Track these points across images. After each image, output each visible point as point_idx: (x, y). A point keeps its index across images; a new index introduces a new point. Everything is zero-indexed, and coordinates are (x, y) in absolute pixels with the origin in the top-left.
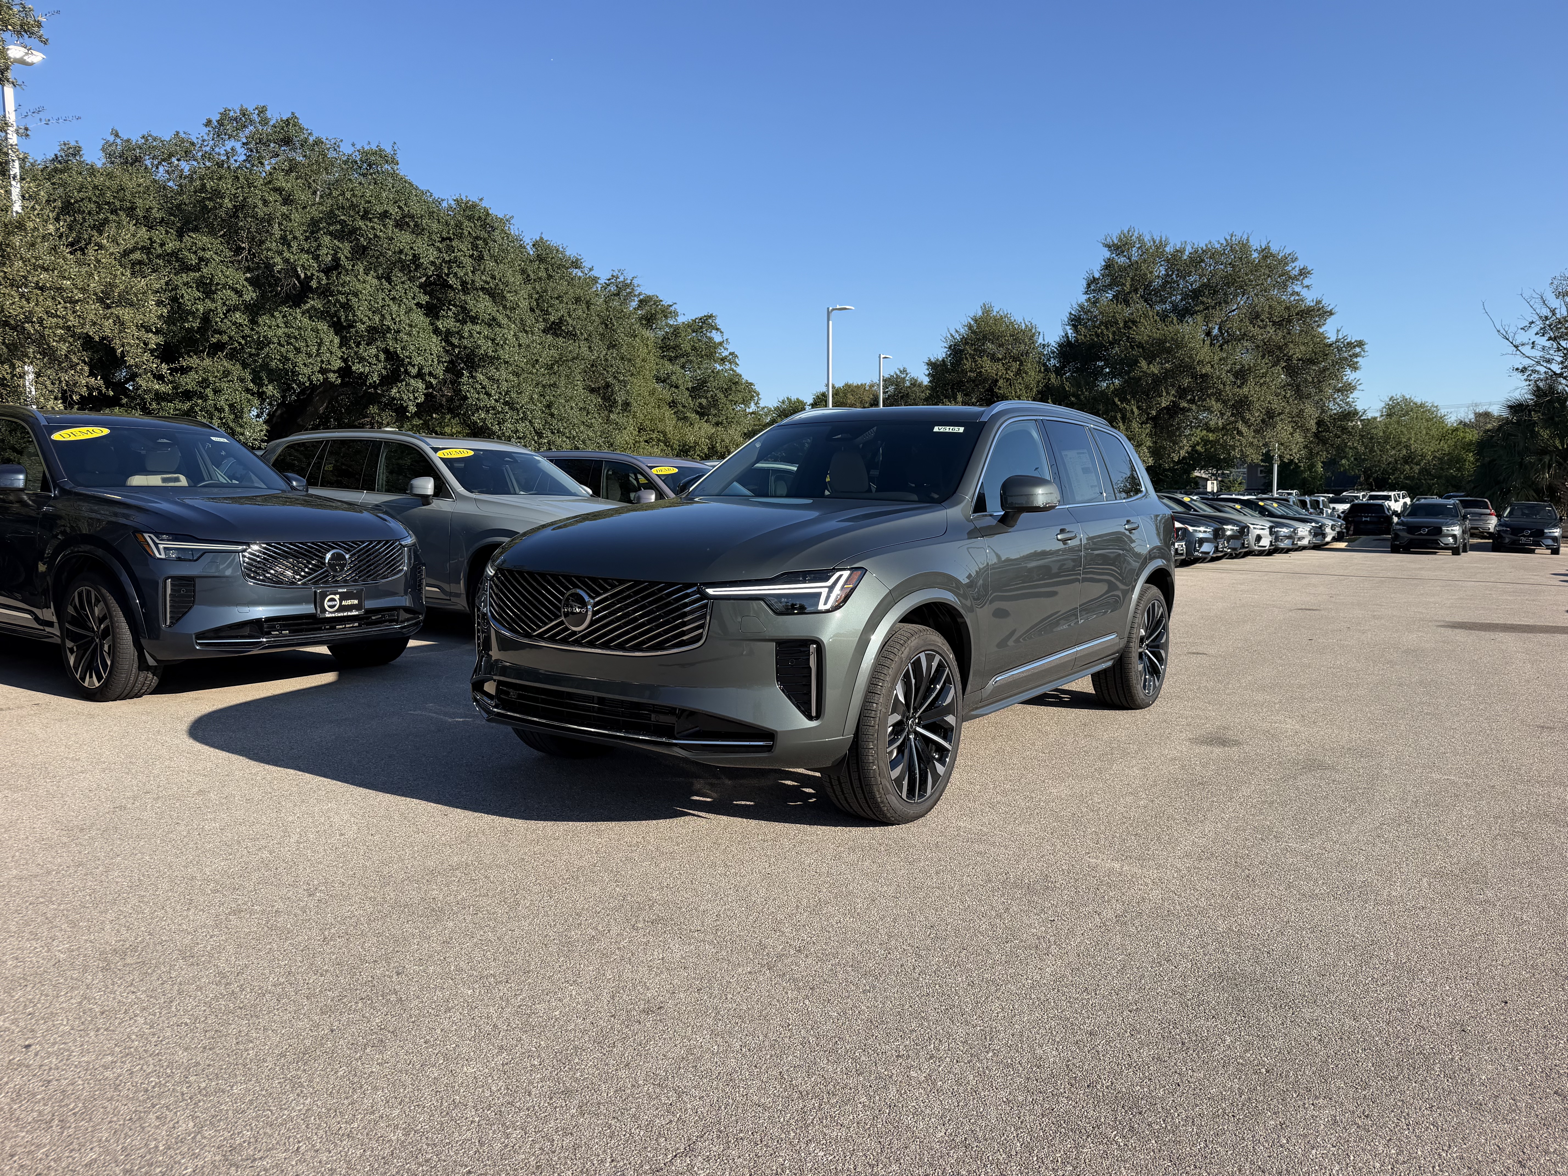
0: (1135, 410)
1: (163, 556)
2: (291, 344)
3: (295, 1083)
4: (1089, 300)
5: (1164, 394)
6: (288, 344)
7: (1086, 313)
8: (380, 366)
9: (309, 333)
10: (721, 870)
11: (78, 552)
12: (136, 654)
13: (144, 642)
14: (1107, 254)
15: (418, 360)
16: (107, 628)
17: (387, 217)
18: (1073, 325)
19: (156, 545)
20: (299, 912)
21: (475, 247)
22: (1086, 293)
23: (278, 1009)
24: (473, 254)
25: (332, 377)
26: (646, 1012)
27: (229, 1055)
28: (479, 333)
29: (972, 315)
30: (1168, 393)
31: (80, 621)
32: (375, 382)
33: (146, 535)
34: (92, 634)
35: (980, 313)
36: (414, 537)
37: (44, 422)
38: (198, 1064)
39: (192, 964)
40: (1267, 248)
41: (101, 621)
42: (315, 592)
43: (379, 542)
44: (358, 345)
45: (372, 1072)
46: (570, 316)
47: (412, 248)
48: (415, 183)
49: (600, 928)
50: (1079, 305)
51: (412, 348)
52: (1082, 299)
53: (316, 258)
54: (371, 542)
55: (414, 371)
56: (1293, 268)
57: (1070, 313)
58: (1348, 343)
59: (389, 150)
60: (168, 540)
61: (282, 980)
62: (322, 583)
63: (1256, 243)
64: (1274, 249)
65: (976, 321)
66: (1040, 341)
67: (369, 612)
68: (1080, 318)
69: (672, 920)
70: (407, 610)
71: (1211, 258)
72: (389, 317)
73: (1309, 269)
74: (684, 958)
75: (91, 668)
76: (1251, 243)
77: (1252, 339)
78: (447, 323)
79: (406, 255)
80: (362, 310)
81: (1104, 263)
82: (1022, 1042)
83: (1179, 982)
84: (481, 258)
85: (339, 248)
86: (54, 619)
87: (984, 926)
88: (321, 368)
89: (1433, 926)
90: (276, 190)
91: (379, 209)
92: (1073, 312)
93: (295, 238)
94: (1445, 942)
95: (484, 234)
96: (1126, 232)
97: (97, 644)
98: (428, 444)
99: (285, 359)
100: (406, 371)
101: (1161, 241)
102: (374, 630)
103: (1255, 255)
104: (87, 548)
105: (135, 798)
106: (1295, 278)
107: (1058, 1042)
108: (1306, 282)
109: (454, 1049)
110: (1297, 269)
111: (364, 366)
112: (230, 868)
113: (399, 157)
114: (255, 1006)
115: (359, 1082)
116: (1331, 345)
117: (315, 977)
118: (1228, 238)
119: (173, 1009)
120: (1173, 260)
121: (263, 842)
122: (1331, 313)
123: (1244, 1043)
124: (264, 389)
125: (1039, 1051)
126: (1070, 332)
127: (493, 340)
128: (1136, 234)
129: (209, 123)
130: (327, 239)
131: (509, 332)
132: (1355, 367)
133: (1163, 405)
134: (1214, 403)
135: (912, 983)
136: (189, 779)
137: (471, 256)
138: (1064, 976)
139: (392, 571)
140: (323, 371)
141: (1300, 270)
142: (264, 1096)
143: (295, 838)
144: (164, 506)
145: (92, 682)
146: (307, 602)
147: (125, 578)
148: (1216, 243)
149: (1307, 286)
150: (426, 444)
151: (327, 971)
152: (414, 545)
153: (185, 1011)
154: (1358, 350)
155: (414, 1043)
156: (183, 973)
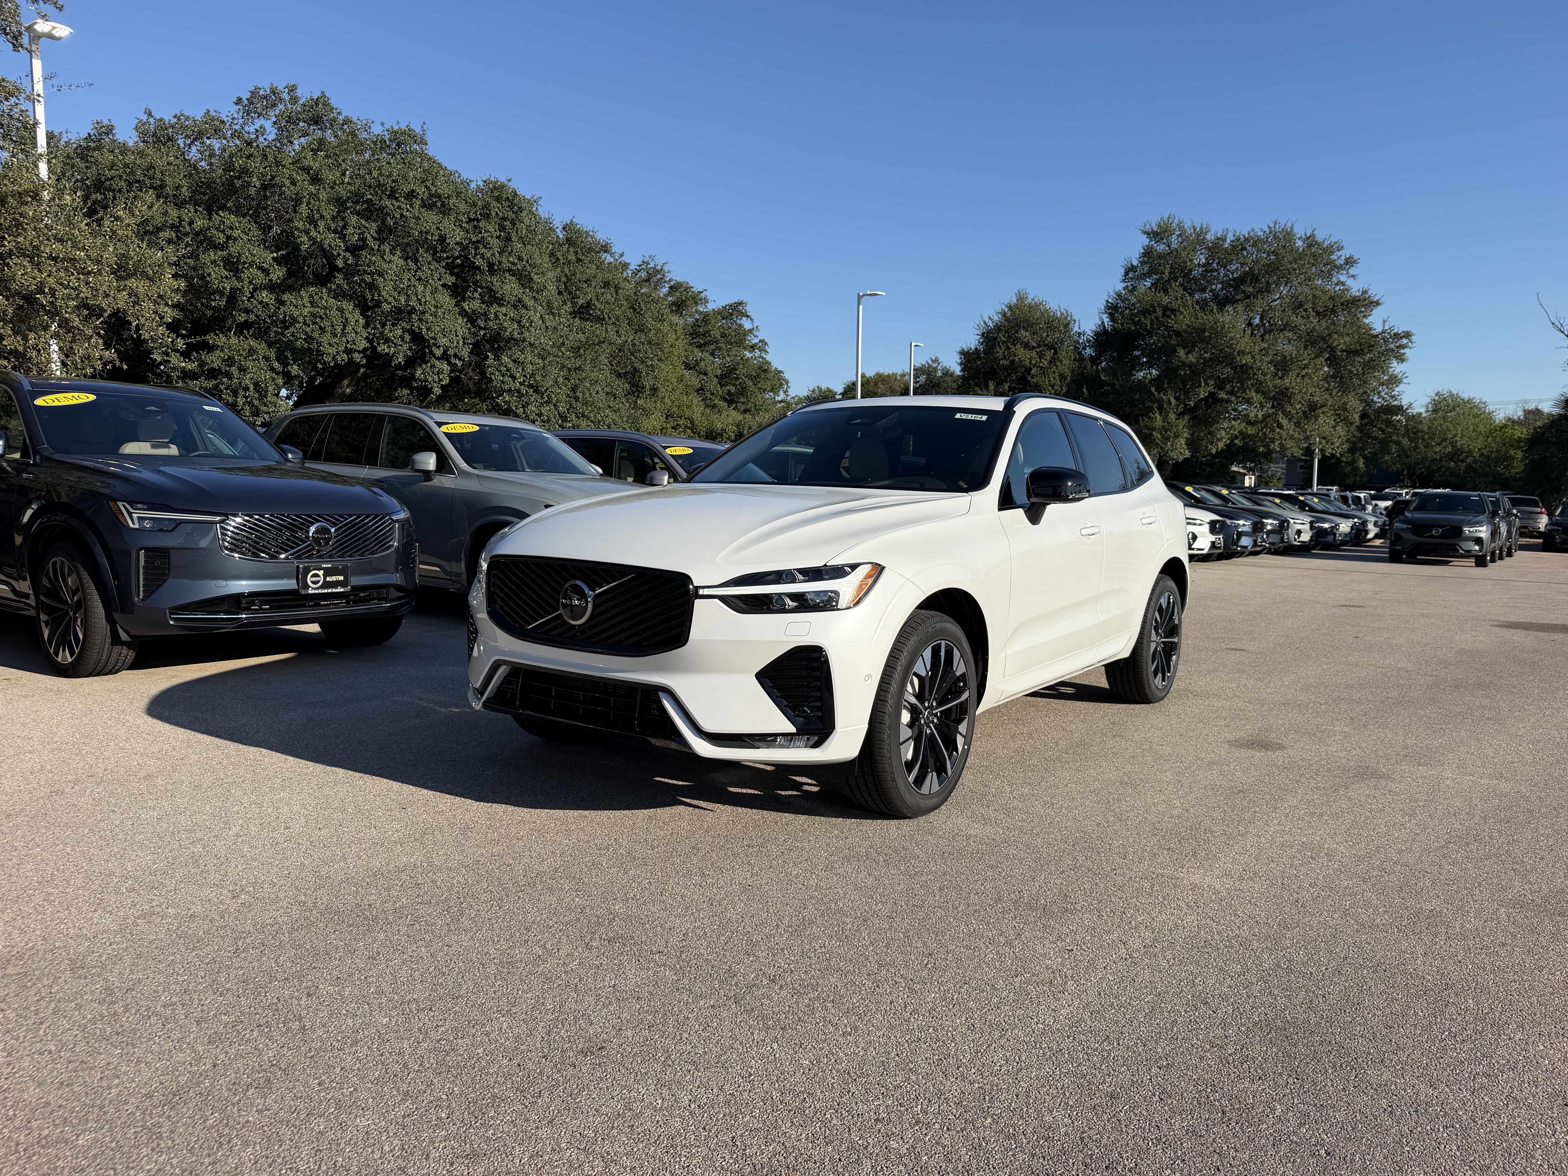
0: (1173, 400)
1: (137, 526)
2: (317, 323)
3: (154, 1134)
4: (1126, 288)
5: (1203, 384)
6: (315, 323)
7: (1123, 302)
8: (406, 346)
9: (334, 312)
10: (696, 879)
11: (55, 520)
12: (109, 627)
13: (117, 616)
14: (1146, 241)
15: (443, 341)
16: (79, 600)
17: (415, 197)
18: (1110, 313)
19: (130, 514)
20: (217, 917)
21: (502, 228)
22: (1124, 281)
23: (160, 1037)
24: (500, 235)
25: (357, 357)
26: (584, 1053)
27: (87, 1094)
28: (506, 315)
29: (1006, 302)
30: (1207, 384)
31: (54, 593)
32: (400, 363)
33: (120, 504)
34: (65, 607)
35: (1015, 301)
36: (407, 512)
37: (28, 387)
38: (48, 1104)
39: (80, 977)
40: (1312, 236)
41: (74, 593)
42: (298, 567)
43: (367, 517)
44: (384, 325)
45: (248, 1122)
46: (598, 299)
47: (438, 228)
48: (444, 164)
49: (548, 946)
50: (1117, 293)
51: (438, 329)
52: (1120, 287)
53: (343, 237)
54: (359, 517)
55: (438, 352)
56: (1339, 257)
57: (1107, 301)
58: (1395, 334)
59: (418, 130)
60: (144, 510)
61: (174, 1000)
62: (306, 558)
63: (1300, 231)
64: (1319, 237)
65: (1010, 308)
66: (1076, 329)
67: (354, 588)
68: (1117, 306)
69: (632, 938)
70: (398, 588)
71: (1253, 245)
72: (414, 298)
73: (1356, 257)
74: (638, 986)
75: (64, 642)
76: (1296, 230)
77: (1294, 329)
78: (473, 304)
79: (432, 234)
80: (387, 290)
81: (1142, 251)
82: (1028, 1104)
83: (1219, 1032)
84: (509, 239)
85: (366, 228)
86: (31, 592)
87: (991, 956)
88: (346, 347)
89: (1517, 968)
90: (303, 169)
91: (406, 188)
92: (1110, 300)
93: (322, 217)
94: (1532, 988)
95: (511, 215)
96: (1165, 219)
97: (71, 617)
98: (432, 418)
99: (309, 339)
100: (431, 352)
101: (1201, 228)
102: (361, 608)
103: (1299, 243)
104: (61, 517)
105: (76, 782)
106: (1340, 268)
107: (1072, 1107)
108: (1352, 271)
109: (351, 1093)
110: (1343, 258)
111: (389, 347)
112: (154, 864)
113: (428, 138)
114: (134, 1031)
115: (229, 1134)
116: (1377, 336)
117: (213, 997)
118: (1272, 225)
119: (41, 1032)
120: (1215, 248)
121: (199, 835)
122: (1377, 304)
123: (1298, 1115)
124: (289, 367)
125: (1048, 1118)
126: (1106, 320)
127: (519, 322)
128: (1176, 221)
129: (239, 101)
130: (354, 219)
131: (535, 314)
132: (1401, 359)
133: (1202, 396)
134: (1254, 394)
135: (901, 1025)
136: (140, 762)
137: (498, 237)
138: (1082, 1020)
139: (382, 546)
140: (348, 351)
141: (1347, 260)
142: (112, 1150)
143: (235, 830)
144: (146, 475)
145: (65, 657)
146: (289, 577)
147: (98, 550)
148: (1259, 231)
149: (1353, 276)
150: (430, 418)
151: (228, 990)
152: (407, 520)
153: (54, 1035)
154: (1405, 341)
155: (306, 1085)
156: (66, 987)
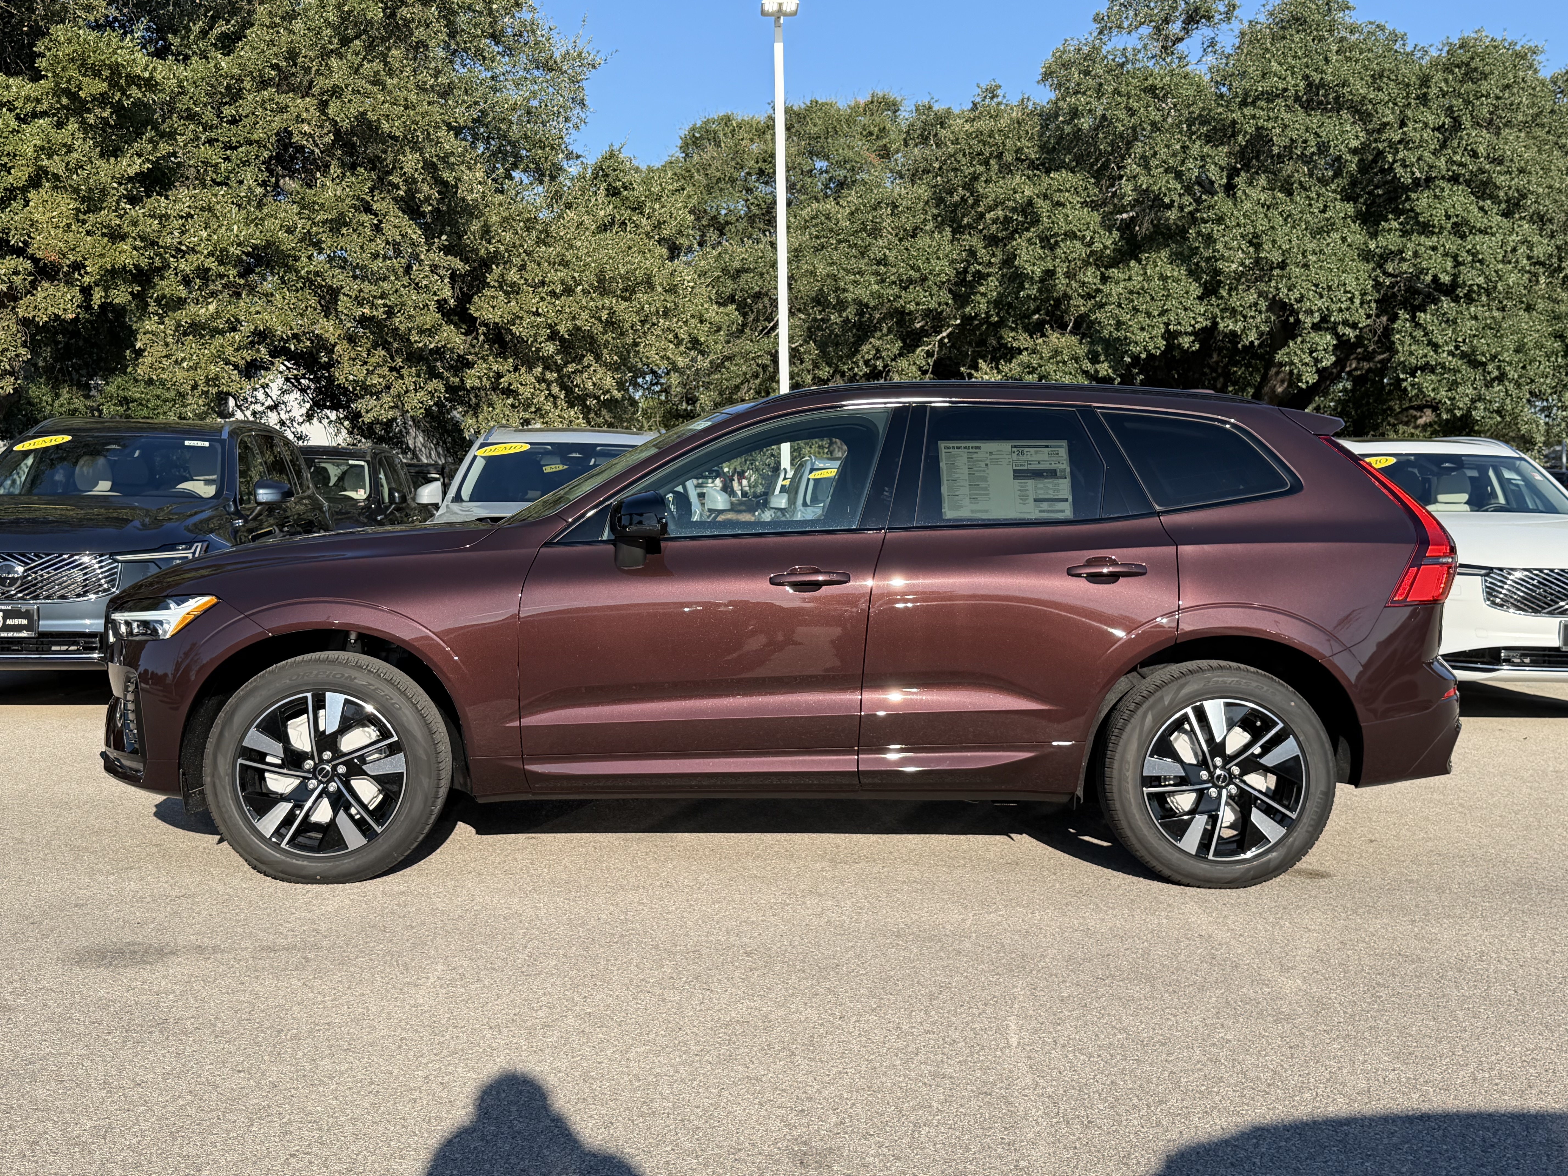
8: (1260, 319)
15: (1319, 303)
25: (1186, 342)
32: (1252, 343)
44: (1233, 291)
51: (1307, 286)
67: (42, 634)
88: (1167, 331)
100: (1299, 322)
111: (1236, 322)
139: (91, 589)
140: (1169, 335)
